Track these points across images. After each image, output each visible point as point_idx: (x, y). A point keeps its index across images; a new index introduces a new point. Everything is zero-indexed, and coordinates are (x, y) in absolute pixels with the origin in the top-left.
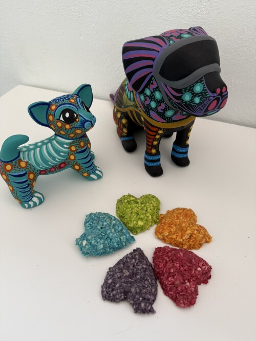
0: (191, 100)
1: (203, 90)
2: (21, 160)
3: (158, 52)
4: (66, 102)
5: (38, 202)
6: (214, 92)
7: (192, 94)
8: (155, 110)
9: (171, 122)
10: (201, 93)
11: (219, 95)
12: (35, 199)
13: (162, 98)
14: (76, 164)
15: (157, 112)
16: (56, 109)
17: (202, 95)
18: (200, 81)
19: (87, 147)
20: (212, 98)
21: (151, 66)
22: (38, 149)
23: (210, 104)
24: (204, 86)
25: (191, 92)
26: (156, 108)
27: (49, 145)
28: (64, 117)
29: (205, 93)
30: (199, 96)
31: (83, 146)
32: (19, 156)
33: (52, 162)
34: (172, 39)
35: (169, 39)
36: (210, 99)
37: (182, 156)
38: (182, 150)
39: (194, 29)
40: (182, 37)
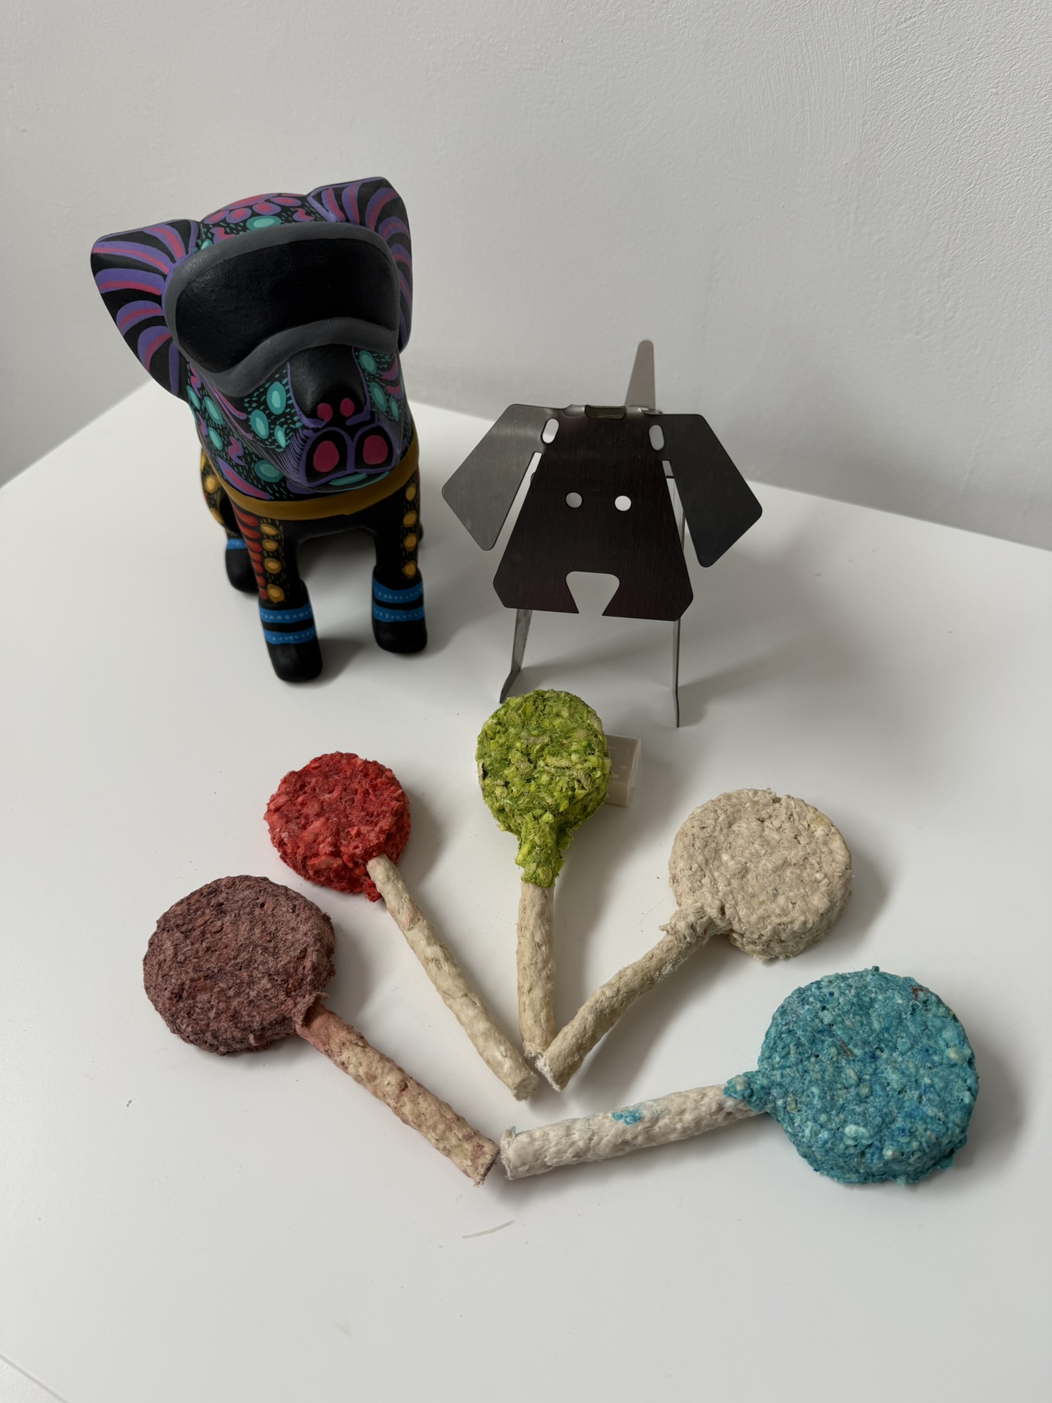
0: (270, 435)
3: (165, 276)
6: (312, 414)
7: (268, 417)
8: (224, 455)
10: (284, 414)
11: (329, 424)
13: (223, 420)
15: (229, 460)
17: (284, 419)
18: (279, 374)
20: (314, 436)
21: (160, 321)
25: (264, 411)
26: (223, 450)
29: (292, 416)
30: (281, 425)
34: (213, 235)
35: (206, 234)
36: (303, 437)
37: (392, 617)
38: (390, 597)
39: (318, 195)
40: (245, 229)
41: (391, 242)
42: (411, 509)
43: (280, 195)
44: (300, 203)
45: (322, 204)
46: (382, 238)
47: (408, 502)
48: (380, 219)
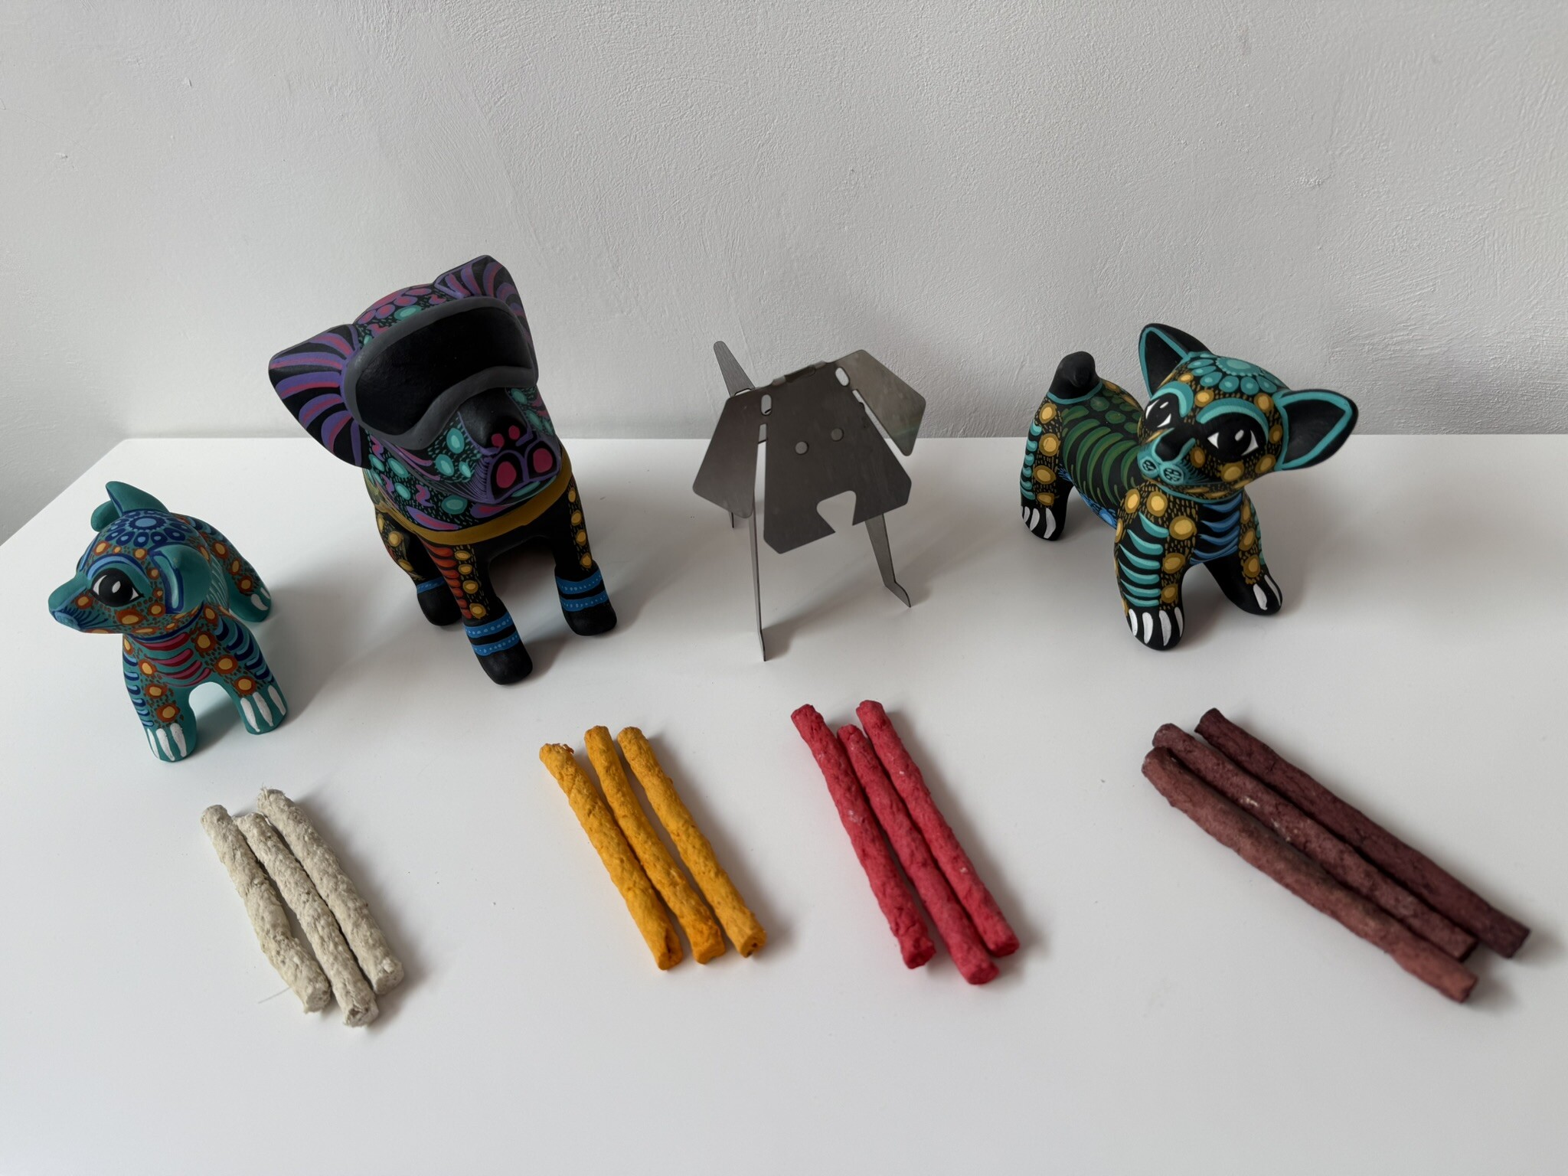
0: (455, 471)
3: (340, 372)
7: (451, 457)
8: (412, 502)
9: (475, 524)
13: (409, 473)
15: (418, 506)
17: (465, 455)
18: (454, 423)
21: (341, 407)
23: (493, 472)
26: (412, 498)
29: (472, 450)
34: (370, 331)
35: (364, 331)
36: (485, 464)
37: (582, 605)
38: (576, 589)
39: (443, 280)
40: (394, 320)
41: (508, 301)
42: (575, 510)
43: (411, 288)
44: (430, 291)
45: (448, 287)
46: (502, 301)
47: (571, 503)
48: (496, 288)
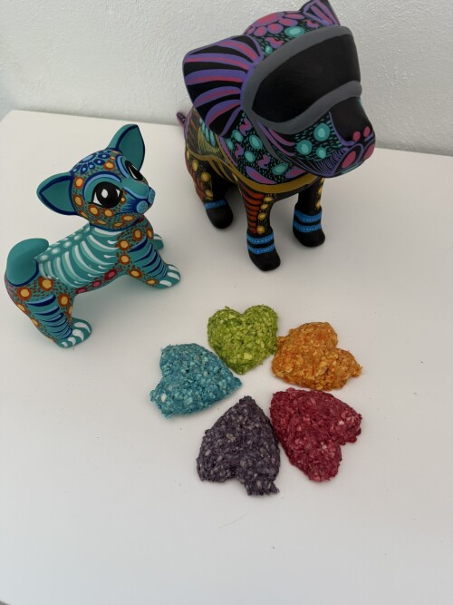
0: (312, 153)
1: (331, 136)
2: (42, 279)
4: (100, 170)
5: (82, 336)
6: (349, 138)
7: (313, 143)
10: (327, 141)
11: (358, 142)
12: (77, 333)
13: (264, 146)
14: (134, 269)
16: (85, 185)
18: (324, 119)
19: (148, 237)
22: (67, 254)
23: (345, 158)
24: (331, 128)
25: (310, 140)
27: (84, 243)
28: (100, 198)
30: (324, 147)
31: (141, 238)
32: (38, 271)
33: (92, 273)
34: (267, 42)
35: (263, 42)
36: (343, 152)
39: (309, 9)
40: (286, 36)
43: (285, 13)
44: (303, 17)
45: (315, 15)
